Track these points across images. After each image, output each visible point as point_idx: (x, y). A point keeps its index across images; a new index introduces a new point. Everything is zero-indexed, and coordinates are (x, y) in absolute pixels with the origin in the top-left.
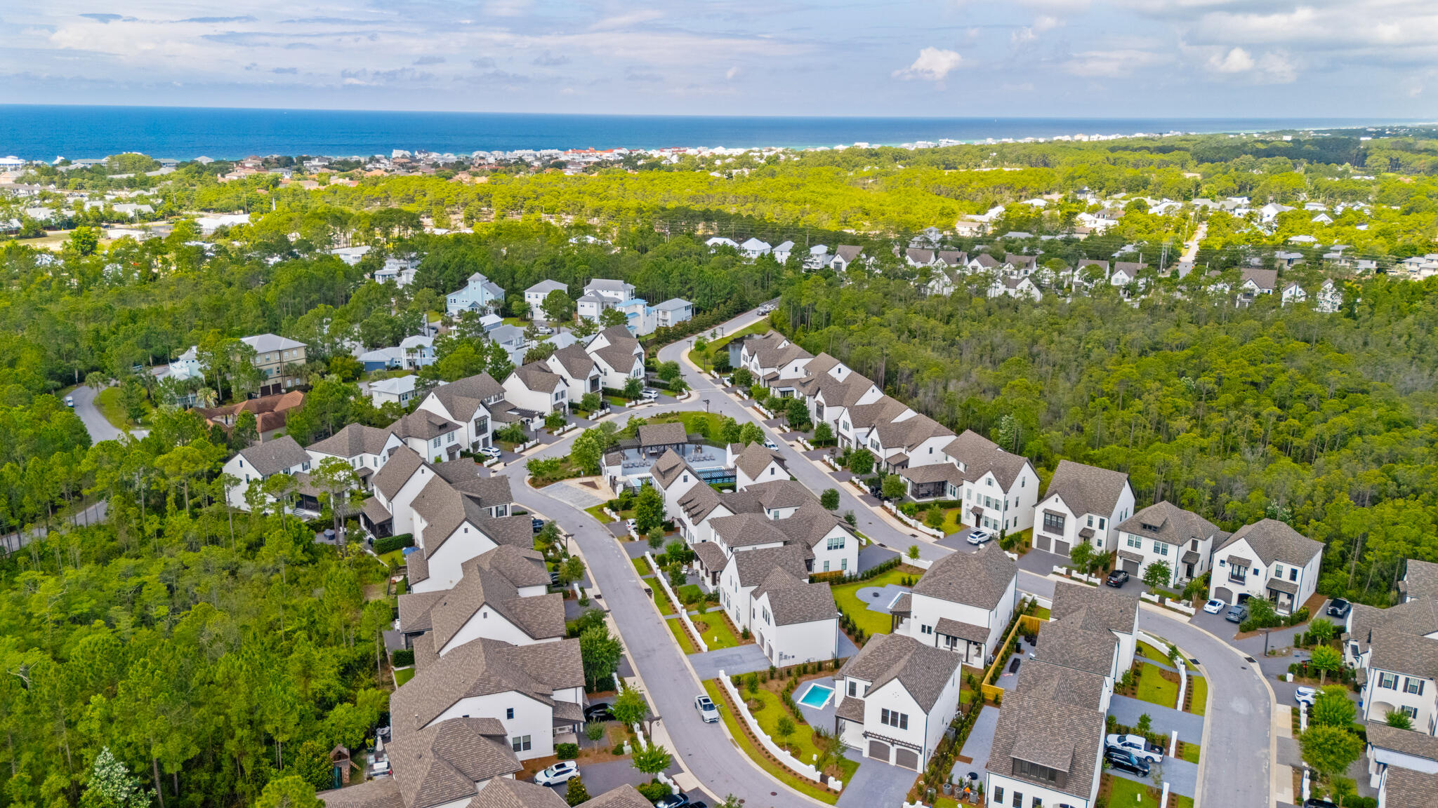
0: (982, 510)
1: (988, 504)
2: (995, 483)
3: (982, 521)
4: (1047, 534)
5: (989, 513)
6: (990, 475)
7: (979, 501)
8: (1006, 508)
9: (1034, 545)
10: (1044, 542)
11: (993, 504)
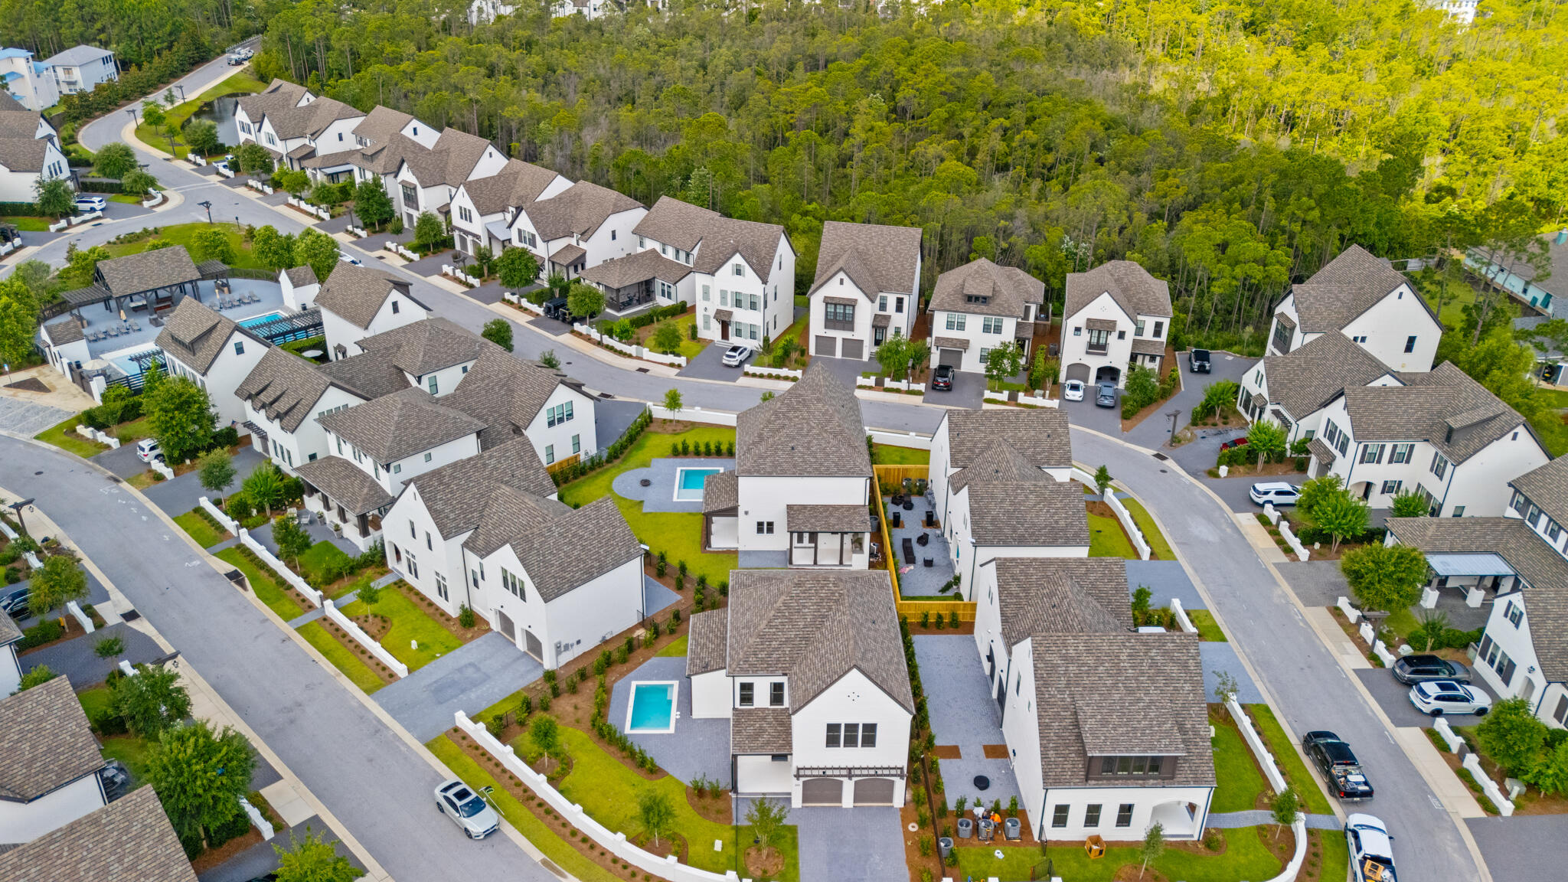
0: (730, 314)
2: (748, 270)
3: (731, 330)
4: (831, 333)
5: (742, 316)
6: (738, 259)
7: (723, 301)
8: (765, 305)
9: (812, 351)
10: (825, 344)
11: (746, 303)
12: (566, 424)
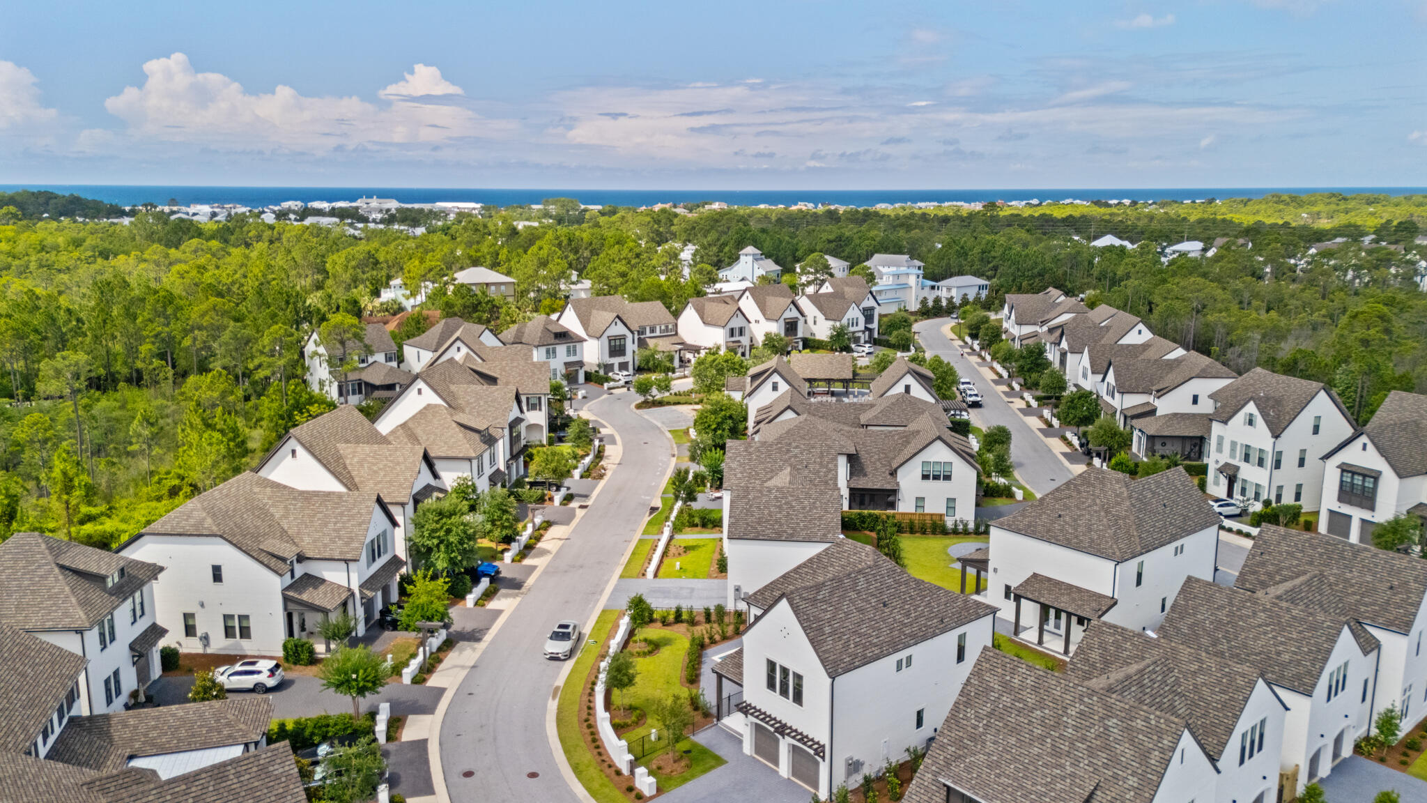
0: (1237, 468)
1: (1247, 458)
2: (1259, 420)
3: (1237, 488)
4: (1346, 509)
5: (1250, 473)
6: (1251, 408)
7: (1233, 455)
8: (1278, 465)
9: (1323, 527)
10: (1339, 522)
11: (1254, 457)
12: (941, 484)
